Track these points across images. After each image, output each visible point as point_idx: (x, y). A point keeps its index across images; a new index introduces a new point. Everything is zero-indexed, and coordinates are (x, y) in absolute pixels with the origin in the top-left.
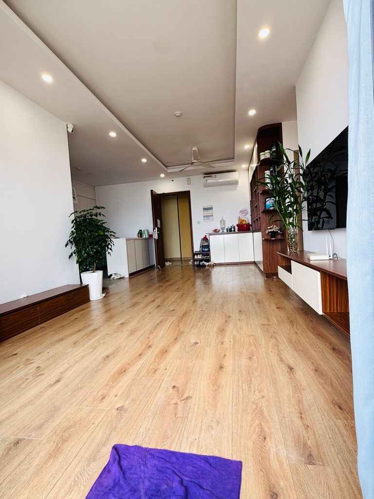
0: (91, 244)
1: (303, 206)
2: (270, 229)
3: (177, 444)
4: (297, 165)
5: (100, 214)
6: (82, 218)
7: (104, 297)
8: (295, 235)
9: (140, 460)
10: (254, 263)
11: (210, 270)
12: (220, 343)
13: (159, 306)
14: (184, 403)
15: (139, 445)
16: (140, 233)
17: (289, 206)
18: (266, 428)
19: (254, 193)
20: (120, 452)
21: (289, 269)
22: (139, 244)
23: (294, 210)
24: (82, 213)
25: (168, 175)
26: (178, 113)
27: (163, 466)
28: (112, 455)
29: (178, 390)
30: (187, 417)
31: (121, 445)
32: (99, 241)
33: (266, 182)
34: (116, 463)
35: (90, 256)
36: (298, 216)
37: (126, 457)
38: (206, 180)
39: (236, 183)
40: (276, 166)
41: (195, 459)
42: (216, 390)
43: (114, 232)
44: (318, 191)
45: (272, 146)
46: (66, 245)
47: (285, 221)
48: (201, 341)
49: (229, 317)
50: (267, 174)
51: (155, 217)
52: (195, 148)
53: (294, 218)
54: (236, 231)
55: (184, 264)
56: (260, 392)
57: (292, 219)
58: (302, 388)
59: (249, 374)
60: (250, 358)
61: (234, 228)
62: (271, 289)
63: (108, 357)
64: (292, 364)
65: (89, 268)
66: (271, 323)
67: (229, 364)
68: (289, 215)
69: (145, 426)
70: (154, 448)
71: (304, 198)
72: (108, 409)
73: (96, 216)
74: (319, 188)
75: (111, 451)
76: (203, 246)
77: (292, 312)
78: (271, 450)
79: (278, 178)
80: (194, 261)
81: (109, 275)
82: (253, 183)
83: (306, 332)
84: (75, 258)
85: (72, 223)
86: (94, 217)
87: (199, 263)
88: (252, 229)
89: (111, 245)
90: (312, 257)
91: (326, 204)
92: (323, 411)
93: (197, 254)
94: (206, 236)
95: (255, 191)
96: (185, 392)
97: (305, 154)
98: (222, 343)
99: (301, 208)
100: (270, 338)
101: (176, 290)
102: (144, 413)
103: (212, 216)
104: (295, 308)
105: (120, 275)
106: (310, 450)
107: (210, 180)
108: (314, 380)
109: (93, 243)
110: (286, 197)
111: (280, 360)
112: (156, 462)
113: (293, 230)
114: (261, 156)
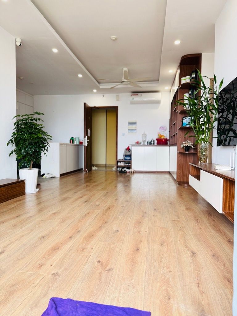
0: (30, 144)
1: (214, 125)
2: (185, 143)
3: (101, 299)
4: (211, 90)
5: (39, 119)
6: (24, 121)
7: (38, 191)
8: (206, 149)
9: (72, 308)
10: (169, 173)
11: (131, 176)
12: (138, 232)
13: (86, 201)
14: (107, 273)
15: (71, 298)
16: (72, 140)
17: (203, 124)
18: (171, 292)
19: (173, 113)
20: (56, 303)
21: (198, 177)
22: (71, 150)
23: (206, 128)
24: (24, 117)
25: (100, 91)
26: (114, 37)
27: (90, 312)
28: (50, 304)
29: (102, 264)
30: (109, 282)
31: (57, 298)
32: (38, 142)
33: (185, 103)
34: (54, 309)
35: (29, 155)
36: (209, 134)
37: (61, 306)
38: (133, 98)
39: (158, 102)
40: (194, 90)
41: (115, 309)
42: (133, 265)
43: (51, 136)
44: (227, 114)
45: (193, 72)
46: (8, 144)
47: (198, 137)
48: (121, 230)
49: (145, 213)
50: (186, 96)
51: (86, 127)
52: (125, 69)
53: (206, 135)
54: (156, 144)
55: (108, 169)
56: (168, 268)
57: (204, 136)
58: (201, 267)
59: (160, 255)
60: (161, 244)
61: (154, 142)
62: (182, 194)
63: (43, 237)
64: (195, 251)
65: (27, 165)
66: (180, 220)
67: (144, 247)
68: (202, 132)
69: (76, 287)
70: (83, 301)
71: (215, 118)
72: (45, 274)
73: (36, 120)
74: (229, 111)
75: (49, 302)
76: (126, 155)
77: (198, 213)
78: (174, 306)
79: (195, 100)
80: (118, 167)
81: (42, 174)
82: (173, 103)
83: (208, 228)
84: (15, 156)
85: (15, 125)
86: (34, 121)
87: (122, 169)
88: (169, 144)
89: (47, 147)
90: (218, 168)
91: (233, 125)
92: (216, 283)
93: (120, 162)
94: (129, 147)
95: (175, 111)
96: (108, 265)
97: (218, 82)
98: (139, 232)
99: (212, 127)
100: (179, 231)
101: (101, 189)
102: (75, 278)
103: (136, 130)
104: (201, 210)
105: (52, 175)
106: (203, 307)
107: (137, 98)
108: (211, 262)
109: (32, 144)
110: (201, 116)
111: (185, 247)
112: (85, 310)
113: (204, 145)
114: (182, 81)
